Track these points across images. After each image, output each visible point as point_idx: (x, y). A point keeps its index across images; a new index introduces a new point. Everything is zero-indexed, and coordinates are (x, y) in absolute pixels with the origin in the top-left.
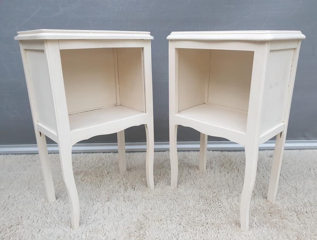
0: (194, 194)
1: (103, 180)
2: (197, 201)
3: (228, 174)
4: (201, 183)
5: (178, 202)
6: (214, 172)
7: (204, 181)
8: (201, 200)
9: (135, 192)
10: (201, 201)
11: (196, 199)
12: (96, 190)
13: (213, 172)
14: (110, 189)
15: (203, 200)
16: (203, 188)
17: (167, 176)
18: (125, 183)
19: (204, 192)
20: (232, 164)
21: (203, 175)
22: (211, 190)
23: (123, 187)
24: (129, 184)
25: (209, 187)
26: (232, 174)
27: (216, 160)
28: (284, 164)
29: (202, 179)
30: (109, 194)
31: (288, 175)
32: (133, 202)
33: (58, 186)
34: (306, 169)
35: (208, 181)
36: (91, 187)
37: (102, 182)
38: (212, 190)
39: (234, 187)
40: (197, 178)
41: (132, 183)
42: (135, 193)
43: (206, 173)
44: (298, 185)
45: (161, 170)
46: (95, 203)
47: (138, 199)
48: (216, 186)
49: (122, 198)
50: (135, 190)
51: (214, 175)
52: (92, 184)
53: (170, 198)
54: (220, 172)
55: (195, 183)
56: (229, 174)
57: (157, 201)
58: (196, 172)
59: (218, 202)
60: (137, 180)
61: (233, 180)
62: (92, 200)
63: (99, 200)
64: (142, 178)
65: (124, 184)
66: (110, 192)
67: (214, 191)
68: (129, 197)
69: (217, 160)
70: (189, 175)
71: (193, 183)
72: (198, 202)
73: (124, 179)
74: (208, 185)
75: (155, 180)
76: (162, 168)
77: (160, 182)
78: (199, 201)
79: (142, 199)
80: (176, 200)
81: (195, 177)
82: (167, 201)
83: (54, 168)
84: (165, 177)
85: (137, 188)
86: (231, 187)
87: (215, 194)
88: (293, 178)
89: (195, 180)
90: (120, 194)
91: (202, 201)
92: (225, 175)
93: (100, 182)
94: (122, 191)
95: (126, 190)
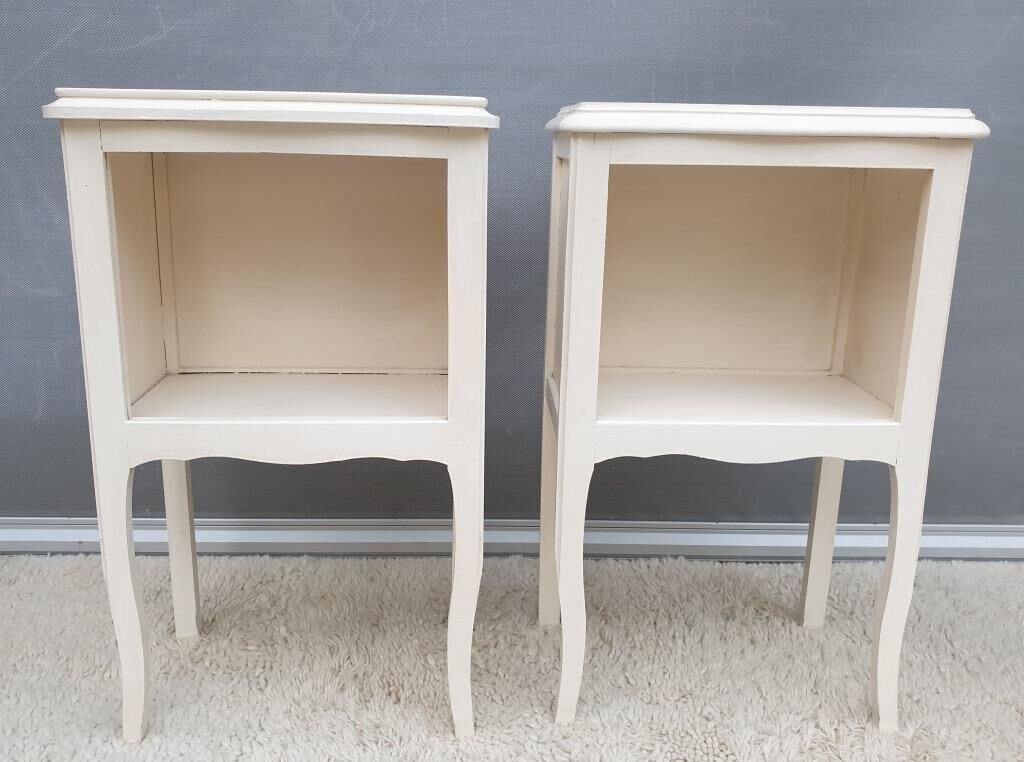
0: (630, 721)
1: (275, 662)
2: (641, 749)
3: (753, 647)
4: (653, 682)
5: (569, 753)
6: (701, 640)
7: (664, 673)
8: (658, 745)
9: (399, 708)
10: (657, 751)
11: (638, 745)
12: (248, 701)
13: (697, 639)
14: (304, 697)
15: (667, 748)
16: (662, 700)
17: (520, 650)
18: (360, 675)
19: (668, 717)
20: (763, 609)
21: (658, 652)
22: (692, 709)
23: (352, 689)
24: (375, 678)
25: (684, 697)
26: (767, 646)
27: (703, 596)
28: (964, 613)
29: (655, 666)
30: (301, 717)
31: (983, 659)
32: (394, 750)
33: (103, 678)
35: (678, 673)
36: (230, 685)
37: (271, 668)
38: (699, 710)
39: (781, 697)
40: (635, 662)
41: (387, 674)
42: (403, 715)
43: (671, 645)
45: (499, 627)
46: (246, 749)
47: (414, 737)
48: (711, 693)
49: (349, 734)
50: (399, 700)
51: (700, 649)
52: (233, 674)
53: (539, 737)
54: (724, 639)
55: (632, 681)
56: (759, 649)
57: (489, 748)
58: (630, 639)
59: (722, 755)
60: (406, 665)
61: (776, 672)
62: (234, 739)
63: (261, 737)
64: (426, 655)
65: (356, 676)
66: (303, 706)
67: (705, 713)
68: (377, 727)
69: (709, 595)
70: (606, 649)
71: (621, 681)
72: (644, 752)
73: (354, 657)
74: (680, 690)
75: (474, 665)
76: (499, 619)
77: (497, 675)
78: (651, 752)
79: (428, 737)
80: (563, 743)
81: (630, 656)
82: (528, 749)
83: (85, 612)
84: (515, 654)
85: (408, 693)
86: (768, 698)
87: (711, 725)
88: (1001, 668)
89: (629, 667)
90: (342, 716)
91: (661, 750)
92: (743, 652)
93: (264, 667)
94: (352, 704)
95: (365, 701)
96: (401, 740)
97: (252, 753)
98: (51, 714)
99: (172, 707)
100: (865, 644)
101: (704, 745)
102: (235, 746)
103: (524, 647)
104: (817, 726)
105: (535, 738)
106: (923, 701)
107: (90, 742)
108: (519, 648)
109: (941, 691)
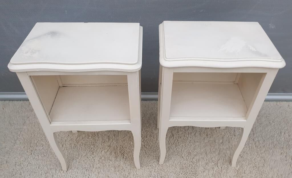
1: (96, 143)
4: (182, 149)
6: (195, 134)
10: (181, 174)
16: (184, 156)
26: (210, 137)
30: (102, 163)
34: (277, 133)
35: (188, 147)
36: (86, 152)
38: (191, 160)
39: (211, 155)
40: (179, 143)
41: (121, 147)
42: (125, 163)
43: (188, 136)
44: (267, 155)
45: (148, 130)
46: (90, 174)
47: (127, 170)
48: (195, 154)
49: (113, 169)
50: (124, 157)
51: (195, 138)
52: (86, 147)
53: (155, 170)
54: (200, 134)
55: (177, 149)
56: (208, 138)
58: (178, 133)
60: (126, 144)
61: (211, 147)
62: (87, 171)
63: (93, 170)
64: (130, 140)
65: (114, 148)
66: (102, 159)
70: (172, 137)
72: (178, 174)
73: (114, 141)
74: (188, 152)
76: (148, 126)
81: (178, 140)
82: (152, 173)
84: (151, 140)
85: (126, 154)
86: (208, 156)
90: (111, 162)
92: (204, 139)
93: (93, 144)
94: (113, 159)
95: (116, 157)
96: (124, 171)
97: (91, 175)
98: (46, 162)
99: (73, 159)
100: (233, 136)
101: (191, 172)
102: (88, 173)
103: (153, 137)
104: (217, 166)
105: (154, 170)
106: (243, 157)
107: (56, 172)
108: (152, 137)
109: (248, 153)
